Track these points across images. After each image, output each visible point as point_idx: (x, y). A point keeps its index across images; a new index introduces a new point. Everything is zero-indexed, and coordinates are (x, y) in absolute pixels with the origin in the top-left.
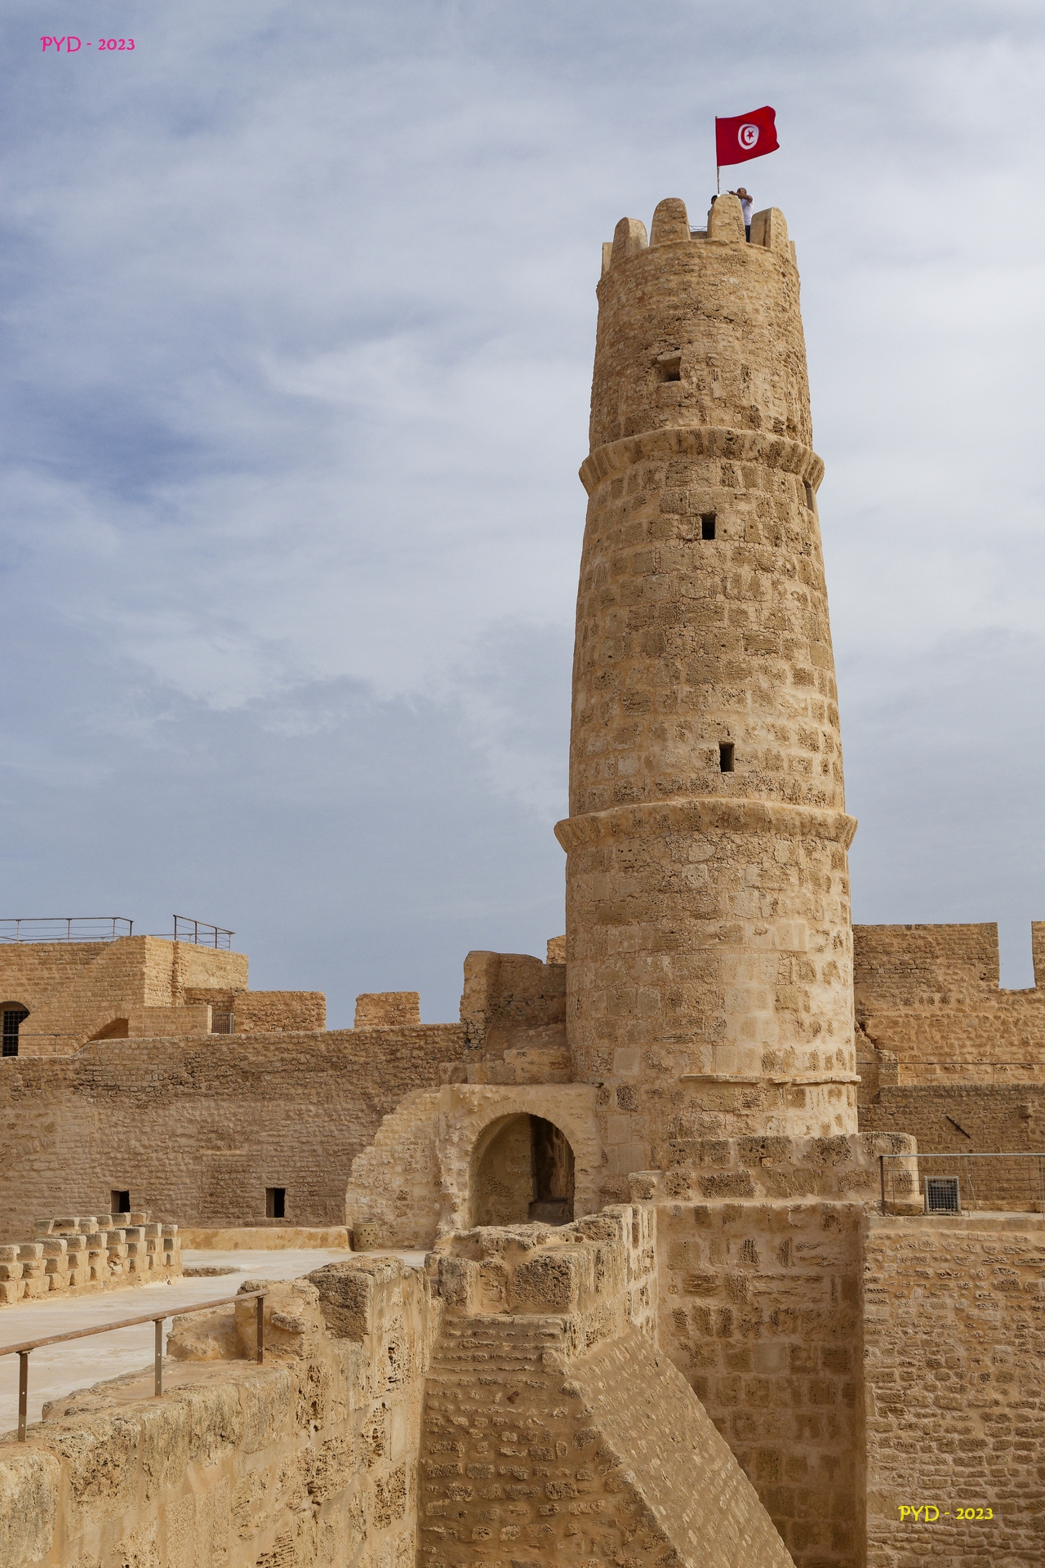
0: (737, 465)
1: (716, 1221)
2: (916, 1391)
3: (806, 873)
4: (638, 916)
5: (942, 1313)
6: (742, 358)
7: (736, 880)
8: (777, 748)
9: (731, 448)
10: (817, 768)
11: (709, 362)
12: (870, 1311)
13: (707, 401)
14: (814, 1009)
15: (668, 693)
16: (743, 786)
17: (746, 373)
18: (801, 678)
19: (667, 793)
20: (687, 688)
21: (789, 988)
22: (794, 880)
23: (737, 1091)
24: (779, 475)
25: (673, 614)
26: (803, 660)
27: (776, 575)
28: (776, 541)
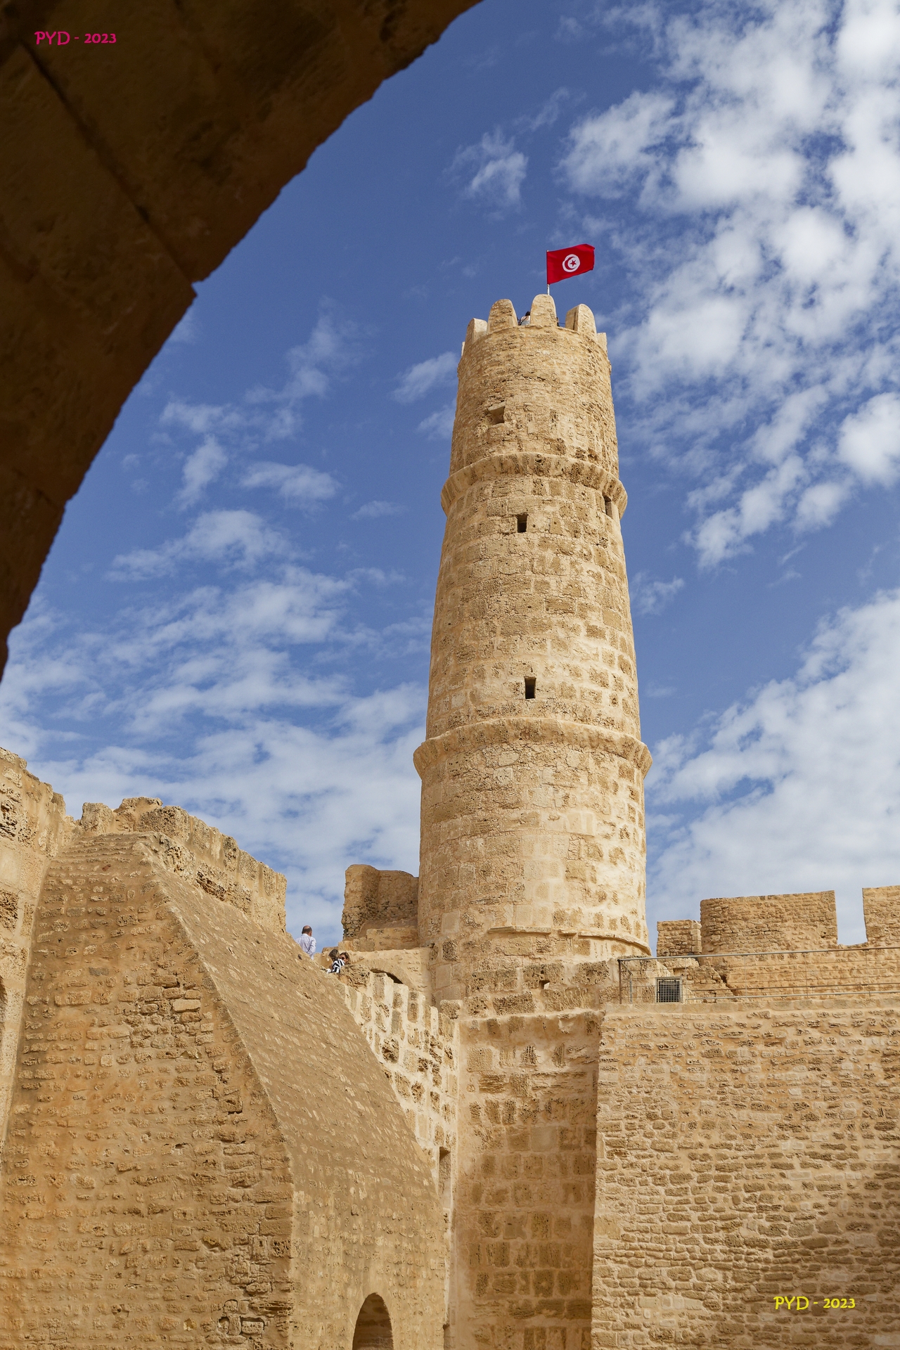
0: (545, 480)
1: (504, 1032)
2: (638, 1137)
3: (595, 777)
4: (461, 812)
5: (660, 1076)
6: (551, 406)
7: (535, 779)
8: (570, 681)
9: (540, 467)
10: (606, 699)
11: (525, 408)
12: (603, 1076)
13: (523, 436)
14: (600, 880)
15: (488, 644)
16: (543, 708)
17: (554, 416)
18: (593, 632)
19: (484, 716)
20: (501, 639)
21: (577, 863)
22: (584, 779)
23: (533, 939)
24: (580, 488)
25: (493, 587)
26: (595, 619)
27: (574, 558)
28: (576, 533)
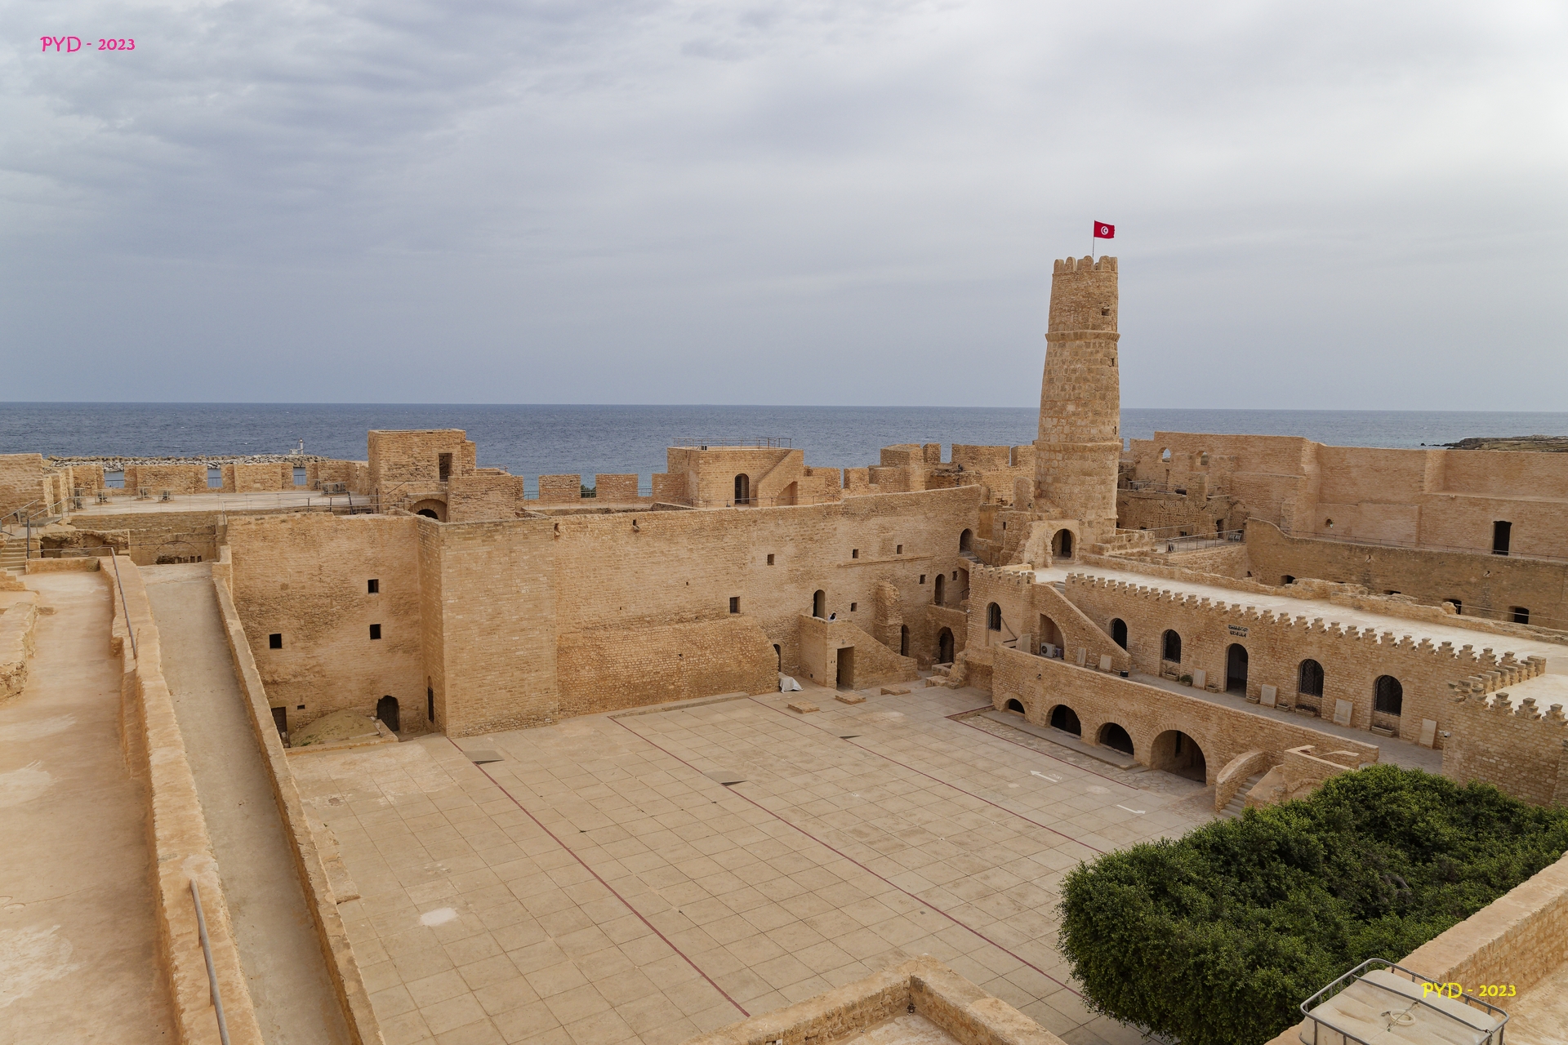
4: (1096, 474)
15: (1106, 412)
20: (1110, 411)
25: (1107, 388)
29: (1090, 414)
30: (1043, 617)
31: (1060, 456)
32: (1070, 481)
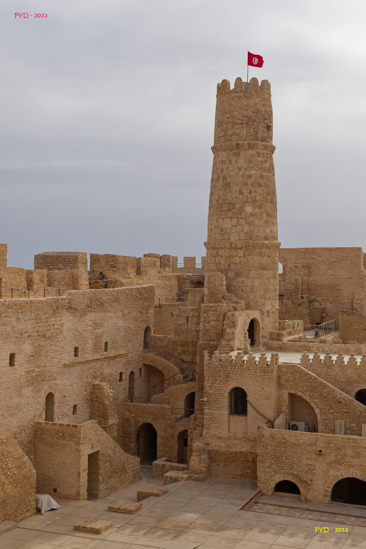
4: (271, 269)
19: (274, 239)
29: (264, 215)
30: (292, 396)
31: (241, 253)
32: (251, 275)
